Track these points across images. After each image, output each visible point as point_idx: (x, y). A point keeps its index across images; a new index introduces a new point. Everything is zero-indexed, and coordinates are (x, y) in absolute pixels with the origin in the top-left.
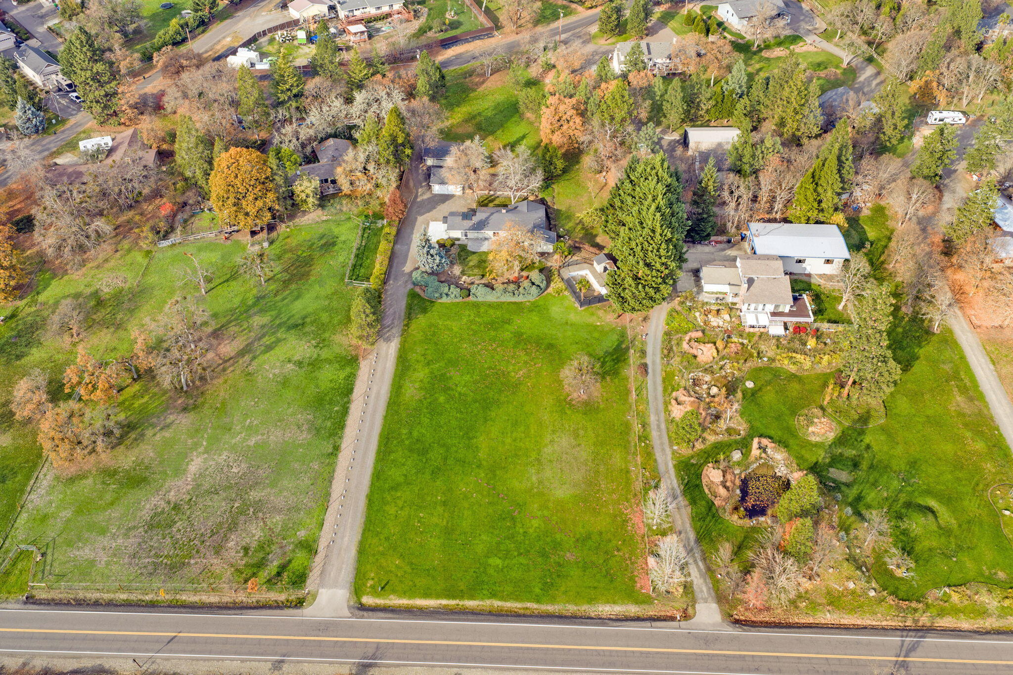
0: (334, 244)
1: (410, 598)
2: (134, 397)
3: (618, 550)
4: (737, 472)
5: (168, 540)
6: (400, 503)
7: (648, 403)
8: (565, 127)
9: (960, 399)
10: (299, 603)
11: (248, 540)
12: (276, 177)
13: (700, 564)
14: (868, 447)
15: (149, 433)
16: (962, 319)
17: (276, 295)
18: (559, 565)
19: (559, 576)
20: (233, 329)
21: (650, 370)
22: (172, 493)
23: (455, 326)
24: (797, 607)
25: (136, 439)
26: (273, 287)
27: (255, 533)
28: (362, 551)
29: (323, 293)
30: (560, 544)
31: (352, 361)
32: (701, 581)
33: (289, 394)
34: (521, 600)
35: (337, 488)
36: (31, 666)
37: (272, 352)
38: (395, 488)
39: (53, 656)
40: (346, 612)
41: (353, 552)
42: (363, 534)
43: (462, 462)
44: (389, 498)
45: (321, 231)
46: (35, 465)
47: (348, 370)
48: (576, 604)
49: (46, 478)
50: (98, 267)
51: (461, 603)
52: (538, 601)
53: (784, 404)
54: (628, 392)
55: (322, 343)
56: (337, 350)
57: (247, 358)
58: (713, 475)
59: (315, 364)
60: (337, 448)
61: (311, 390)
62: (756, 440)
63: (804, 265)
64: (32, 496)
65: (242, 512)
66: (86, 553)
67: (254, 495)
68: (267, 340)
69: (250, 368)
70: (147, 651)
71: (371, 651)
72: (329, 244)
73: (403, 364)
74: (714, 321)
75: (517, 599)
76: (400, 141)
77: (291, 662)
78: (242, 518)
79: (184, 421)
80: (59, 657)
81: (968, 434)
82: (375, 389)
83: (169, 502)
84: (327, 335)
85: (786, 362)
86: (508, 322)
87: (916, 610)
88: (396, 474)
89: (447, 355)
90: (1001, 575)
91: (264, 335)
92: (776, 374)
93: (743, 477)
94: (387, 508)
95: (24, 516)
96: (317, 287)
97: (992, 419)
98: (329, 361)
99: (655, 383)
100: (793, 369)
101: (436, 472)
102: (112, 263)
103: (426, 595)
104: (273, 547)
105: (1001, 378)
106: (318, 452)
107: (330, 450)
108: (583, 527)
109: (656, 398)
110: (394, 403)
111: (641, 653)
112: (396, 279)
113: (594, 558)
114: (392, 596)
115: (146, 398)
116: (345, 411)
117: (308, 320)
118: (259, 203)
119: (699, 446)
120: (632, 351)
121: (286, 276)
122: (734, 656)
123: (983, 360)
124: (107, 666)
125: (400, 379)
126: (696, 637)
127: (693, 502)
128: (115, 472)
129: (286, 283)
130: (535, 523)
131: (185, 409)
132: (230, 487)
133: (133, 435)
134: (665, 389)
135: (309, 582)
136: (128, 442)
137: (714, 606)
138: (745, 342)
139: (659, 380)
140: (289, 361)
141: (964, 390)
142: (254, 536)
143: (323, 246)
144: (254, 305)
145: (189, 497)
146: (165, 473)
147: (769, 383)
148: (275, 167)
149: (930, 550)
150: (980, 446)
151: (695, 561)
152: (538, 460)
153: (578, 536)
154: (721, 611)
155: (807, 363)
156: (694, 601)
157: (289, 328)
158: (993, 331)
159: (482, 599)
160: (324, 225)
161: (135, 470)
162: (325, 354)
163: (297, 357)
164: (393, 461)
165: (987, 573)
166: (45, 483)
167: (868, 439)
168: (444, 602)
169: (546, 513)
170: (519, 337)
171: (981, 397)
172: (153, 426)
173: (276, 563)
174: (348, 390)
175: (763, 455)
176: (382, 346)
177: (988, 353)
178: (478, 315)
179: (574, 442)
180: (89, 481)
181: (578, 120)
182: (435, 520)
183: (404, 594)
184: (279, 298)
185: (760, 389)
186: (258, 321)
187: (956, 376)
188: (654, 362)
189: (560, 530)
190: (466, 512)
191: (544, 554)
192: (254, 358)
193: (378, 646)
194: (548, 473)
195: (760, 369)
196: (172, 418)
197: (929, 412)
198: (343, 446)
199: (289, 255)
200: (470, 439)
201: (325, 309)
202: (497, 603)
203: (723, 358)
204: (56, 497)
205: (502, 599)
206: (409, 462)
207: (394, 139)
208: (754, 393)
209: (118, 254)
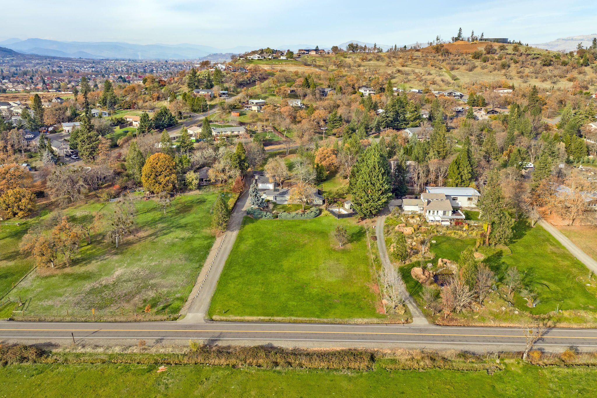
0: (204, 202)
1: (241, 316)
2: (87, 250)
3: (365, 299)
4: (431, 272)
5: (99, 298)
6: (237, 283)
7: (378, 249)
8: (327, 159)
9: (551, 247)
10: (175, 319)
11: (146, 297)
12: (178, 167)
13: (414, 304)
14: (503, 263)
15: (93, 262)
16: (547, 223)
17: (171, 217)
18: (330, 304)
19: (330, 308)
20: (145, 228)
21: (378, 238)
22: (104, 281)
23: (270, 227)
24: (473, 319)
25: (85, 264)
26: (170, 214)
27: (151, 294)
28: (213, 300)
29: (197, 216)
30: (330, 296)
31: (213, 237)
32: (415, 310)
33: (175, 248)
34: (308, 317)
35: (201, 278)
36: (6, 343)
37: (167, 235)
38: (235, 278)
39: (21, 339)
40: (203, 321)
41: (208, 300)
42: (214, 295)
43: (274, 270)
44: (230, 282)
45: (198, 198)
46: (26, 272)
47: (209, 241)
48: (341, 319)
49: (31, 276)
50: (75, 208)
51: (272, 318)
52: (318, 317)
53: (454, 249)
54: (366, 246)
55: (195, 232)
56: (204, 234)
57: (153, 237)
58: (417, 271)
59: (190, 239)
60: (201, 266)
61: (188, 247)
62: (440, 260)
63: (457, 201)
64: (22, 283)
65: (143, 288)
66: (50, 303)
67: (152, 282)
68: (165, 231)
69: (154, 241)
70: (80, 336)
71: (217, 335)
72: (202, 202)
73: (240, 239)
74: (411, 221)
75: (306, 316)
76: (243, 158)
77: (168, 339)
78: (144, 290)
79: (116, 258)
80: (25, 339)
81: (560, 259)
82: (224, 246)
83: (102, 285)
84: (198, 230)
85: (453, 234)
86: (299, 225)
87: (544, 319)
88: (234, 274)
89: (265, 236)
90: (591, 307)
91: (163, 230)
92: (449, 239)
93: (434, 273)
94: (229, 285)
95: (15, 290)
96: (195, 215)
97: (571, 255)
98: (199, 238)
99: (381, 242)
100: (457, 237)
101: (257, 273)
102: (83, 207)
103: (251, 314)
104: (161, 300)
105: (574, 242)
106: (190, 267)
107: (197, 266)
108: (344, 291)
109: (382, 247)
110: (235, 251)
111: (382, 335)
112: (237, 212)
113: (351, 302)
114: (231, 315)
115: (94, 250)
116: (207, 253)
117: (189, 225)
118: (168, 178)
119: (407, 263)
120: (368, 232)
121: (177, 211)
122: (438, 336)
123: (561, 236)
124: (53, 343)
125: (238, 243)
126: (414, 329)
127: (407, 282)
128: (72, 274)
129: (177, 214)
130: (316, 290)
131: (116, 254)
132: (139, 279)
133: (84, 262)
134: (387, 244)
135: (181, 311)
136: (81, 264)
137: (424, 319)
138: (429, 228)
139: (383, 242)
140: (177, 238)
141: (553, 245)
142: (149, 296)
143: (198, 202)
144: (159, 220)
145: (113, 283)
146: (101, 275)
147: (445, 241)
148: (178, 162)
149: (547, 298)
150: (567, 263)
151: (411, 303)
152: (317, 269)
153: (341, 294)
154: (428, 320)
155: (465, 235)
156: (412, 317)
157: (177, 228)
158: (564, 227)
159: (285, 316)
160: (200, 196)
161: (83, 273)
162: (196, 236)
163: (181, 237)
164: (233, 270)
165: (583, 306)
166: (30, 278)
167: (503, 260)
168: (262, 318)
169: (322, 286)
170: (305, 230)
171: (564, 247)
172: (96, 259)
173: (162, 306)
174: (209, 247)
175: (445, 265)
176: (229, 233)
177: (564, 234)
178: (283, 223)
179: (336, 262)
180: (57, 278)
181: (334, 156)
182: (257, 289)
183: (238, 314)
184: (173, 218)
185: (440, 244)
186: (160, 226)
187: (548, 240)
188: (380, 236)
189: (330, 292)
190: (275, 287)
191: (321, 300)
192: (157, 237)
193: (221, 333)
194: (322, 273)
195: (439, 237)
196: (108, 257)
197: (536, 252)
198: (205, 265)
199: (180, 205)
200: (277, 262)
201: (198, 222)
202: (293, 318)
203: (418, 233)
204: (36, 284)
205: (297, 316)
206: (243, 270)
207: (239, 157)
208: (436, 245)
209: (87, 205)
